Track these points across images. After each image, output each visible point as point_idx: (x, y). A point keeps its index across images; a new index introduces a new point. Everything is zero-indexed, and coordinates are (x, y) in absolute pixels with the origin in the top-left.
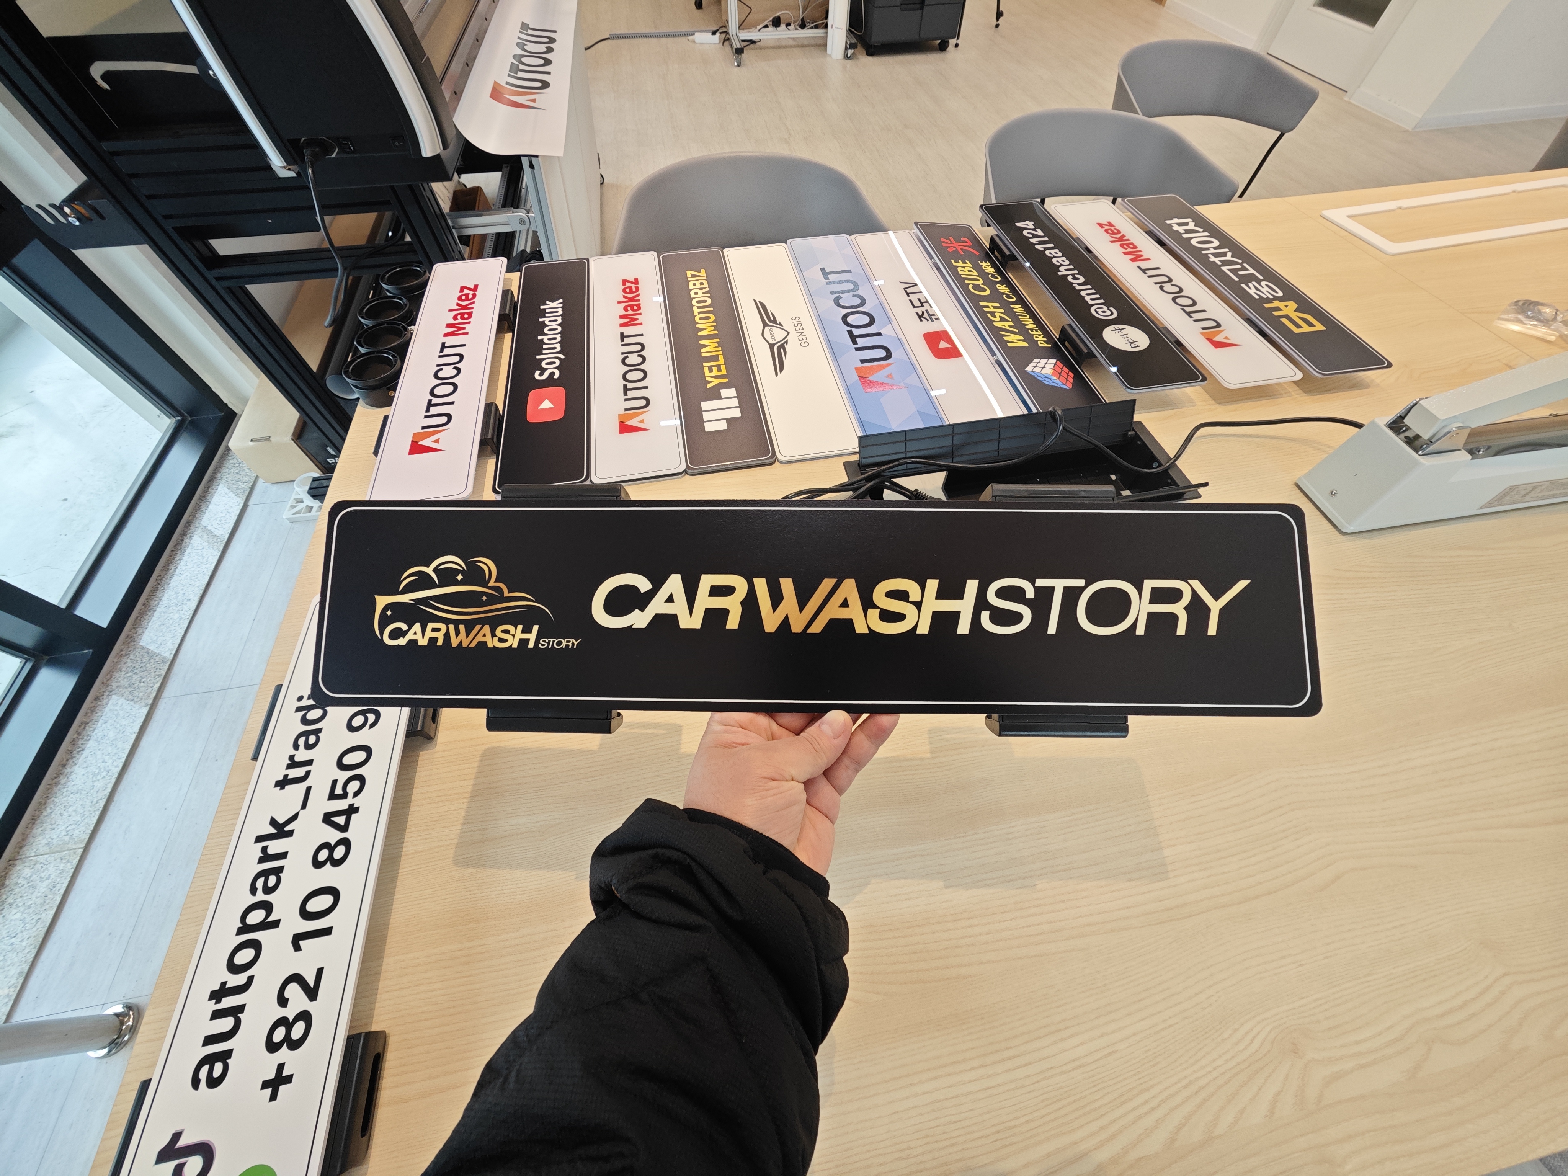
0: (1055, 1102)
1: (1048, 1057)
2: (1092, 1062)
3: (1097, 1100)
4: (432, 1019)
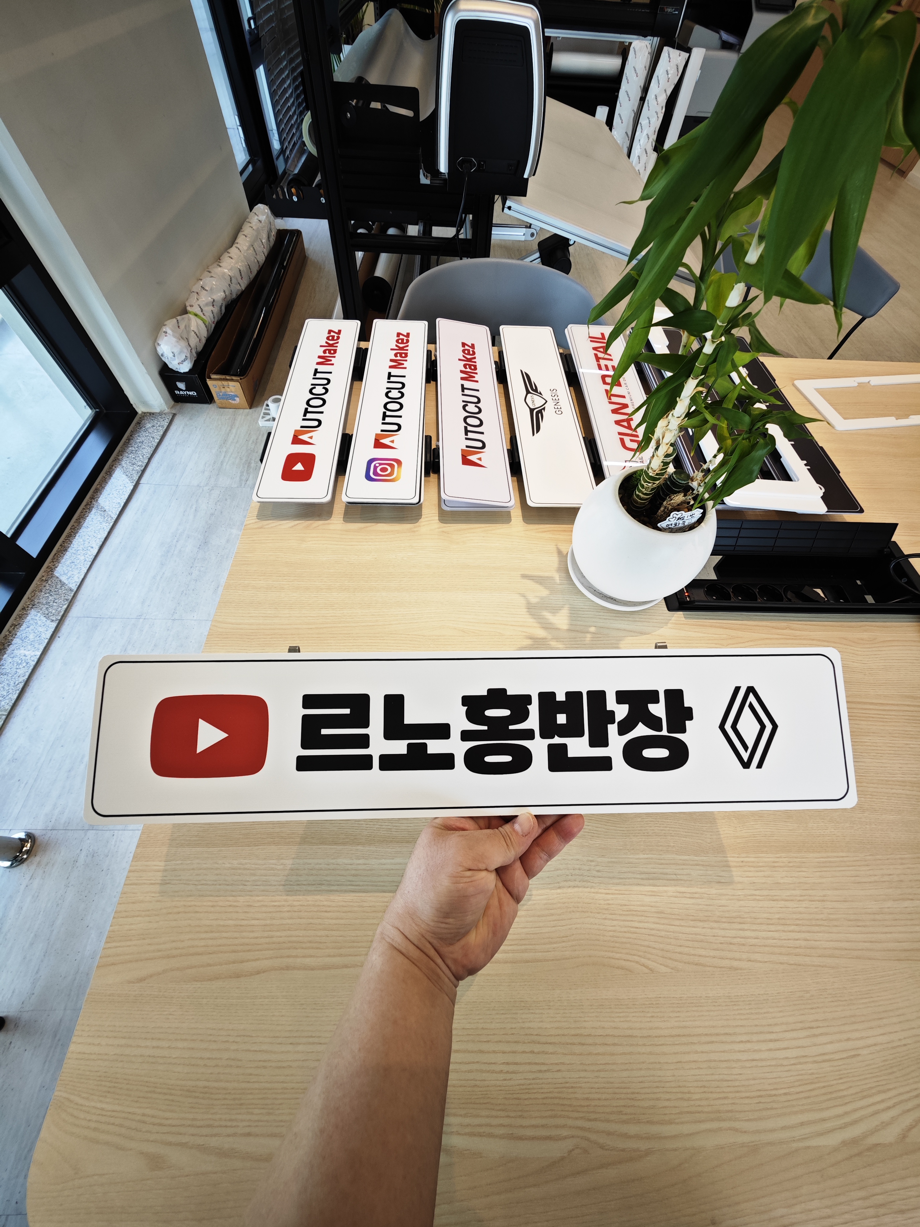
0: (808, 1084)
1: (803, 1047)
2: (839, 1059)
3: (842, 1090)
4: (329, 912)
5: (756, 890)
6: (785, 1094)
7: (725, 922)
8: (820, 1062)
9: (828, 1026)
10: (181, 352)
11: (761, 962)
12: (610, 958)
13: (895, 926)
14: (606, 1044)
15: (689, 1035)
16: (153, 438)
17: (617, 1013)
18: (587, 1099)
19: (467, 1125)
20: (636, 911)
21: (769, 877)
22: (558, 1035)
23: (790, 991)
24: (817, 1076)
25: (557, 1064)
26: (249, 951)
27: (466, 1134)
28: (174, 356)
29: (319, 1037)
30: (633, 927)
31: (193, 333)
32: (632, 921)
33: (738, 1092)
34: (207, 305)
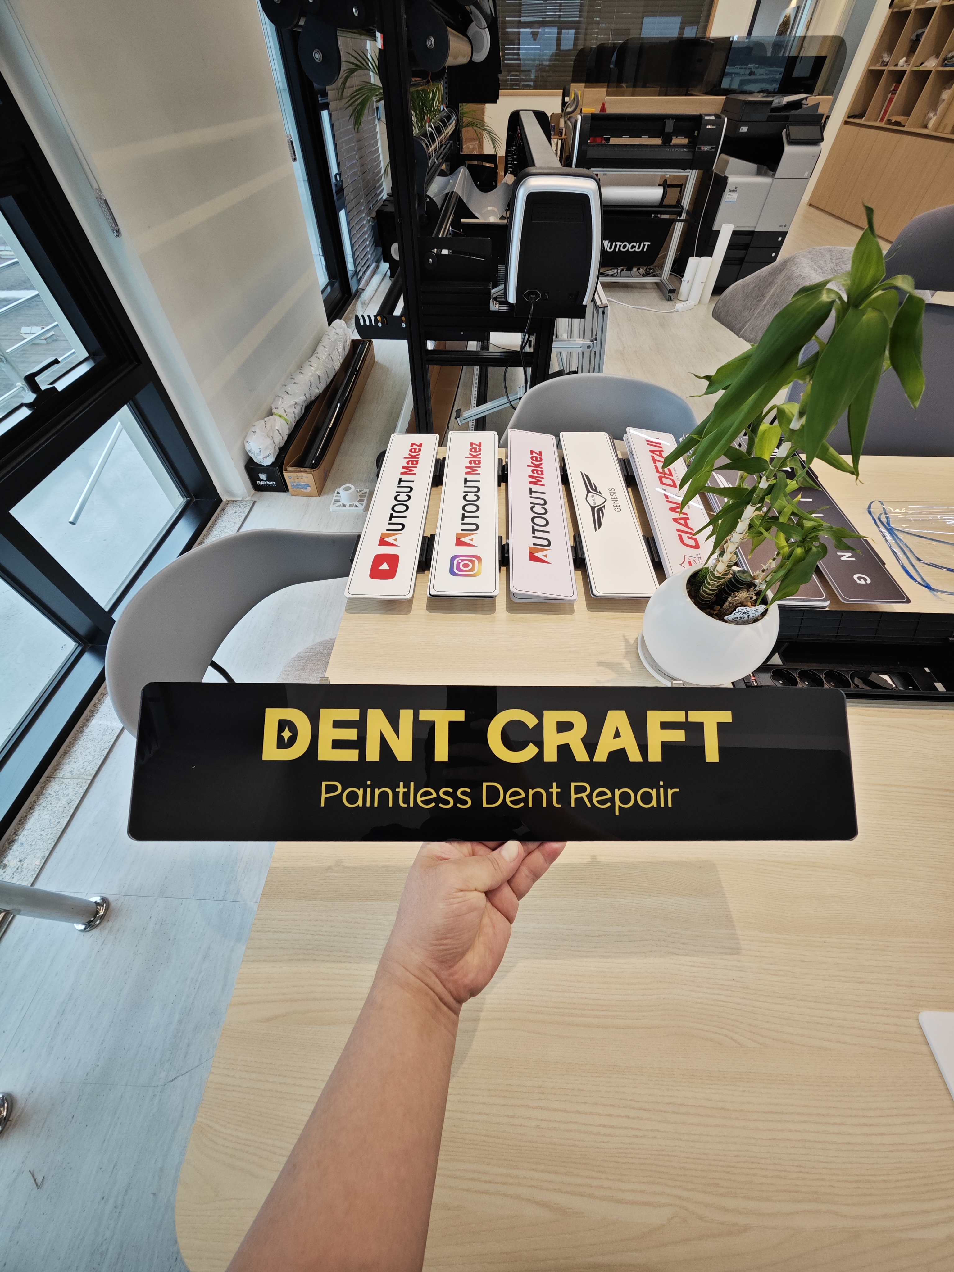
0: (907, 1172)
1: (900, 1134)
2: (938, 1150)
3: (944, 1182)
5: (840, 971)
6: (885, 1181)
7: (810, 1001)
8: (918, 1151)
9: (925, 1115)
10: (266, 448)
12: (698, 1029)
14: (699, 1115)
15: (782, 1113)
16: (235, 523)
17: (708, 1084)
18: (684, 1168)
19: (569, 1184)
20: (722, 985)
21: (853, 958)
22: (652, 1102)
23: (883, 1076)
25: (651, 1130)
27: (568, 1193)
28: (260, 452)
30: (719, 1001)
31: (277, 431)
32: (719, 995)
34: (290, 406)
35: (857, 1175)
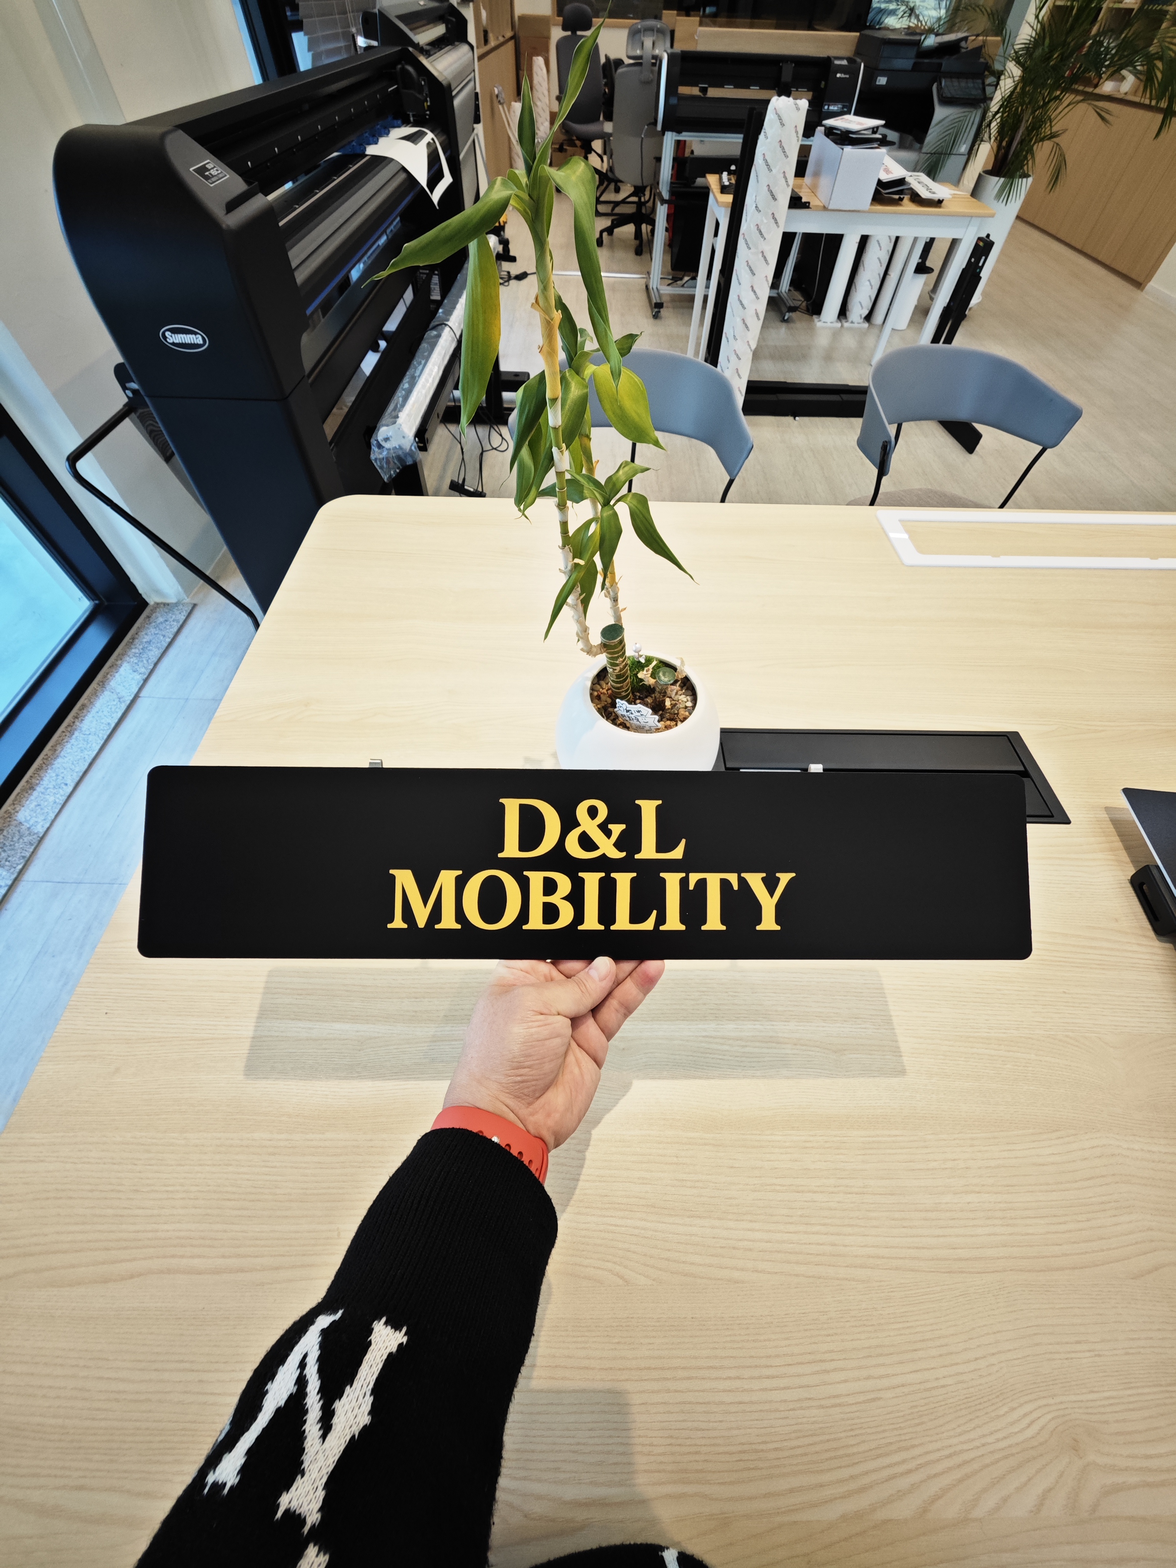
0: (808, 1436)
1: (809, 1386)
2: (853, 1404)
3: (852, 1446)
4: (234, 1200)
5: (777, 1178)
6: (776, 1449)
7: (731, 1220)
8: (827, 1407)
9: (845, 1359)
11: (769, 1273)
12: (576, 1264)
13: (952, 1227)
15: (662, 1369)
17: (574, 1337)
20: (619, 1204)
21: (796, 1161)
23: (803, 1311)
24: (821, 1425)
26: (125, 1248)
29: (192, 1362)
30: (612, 1225)
32: (612, 1216)
33: (714, 1445)
35: (743, 1444)
